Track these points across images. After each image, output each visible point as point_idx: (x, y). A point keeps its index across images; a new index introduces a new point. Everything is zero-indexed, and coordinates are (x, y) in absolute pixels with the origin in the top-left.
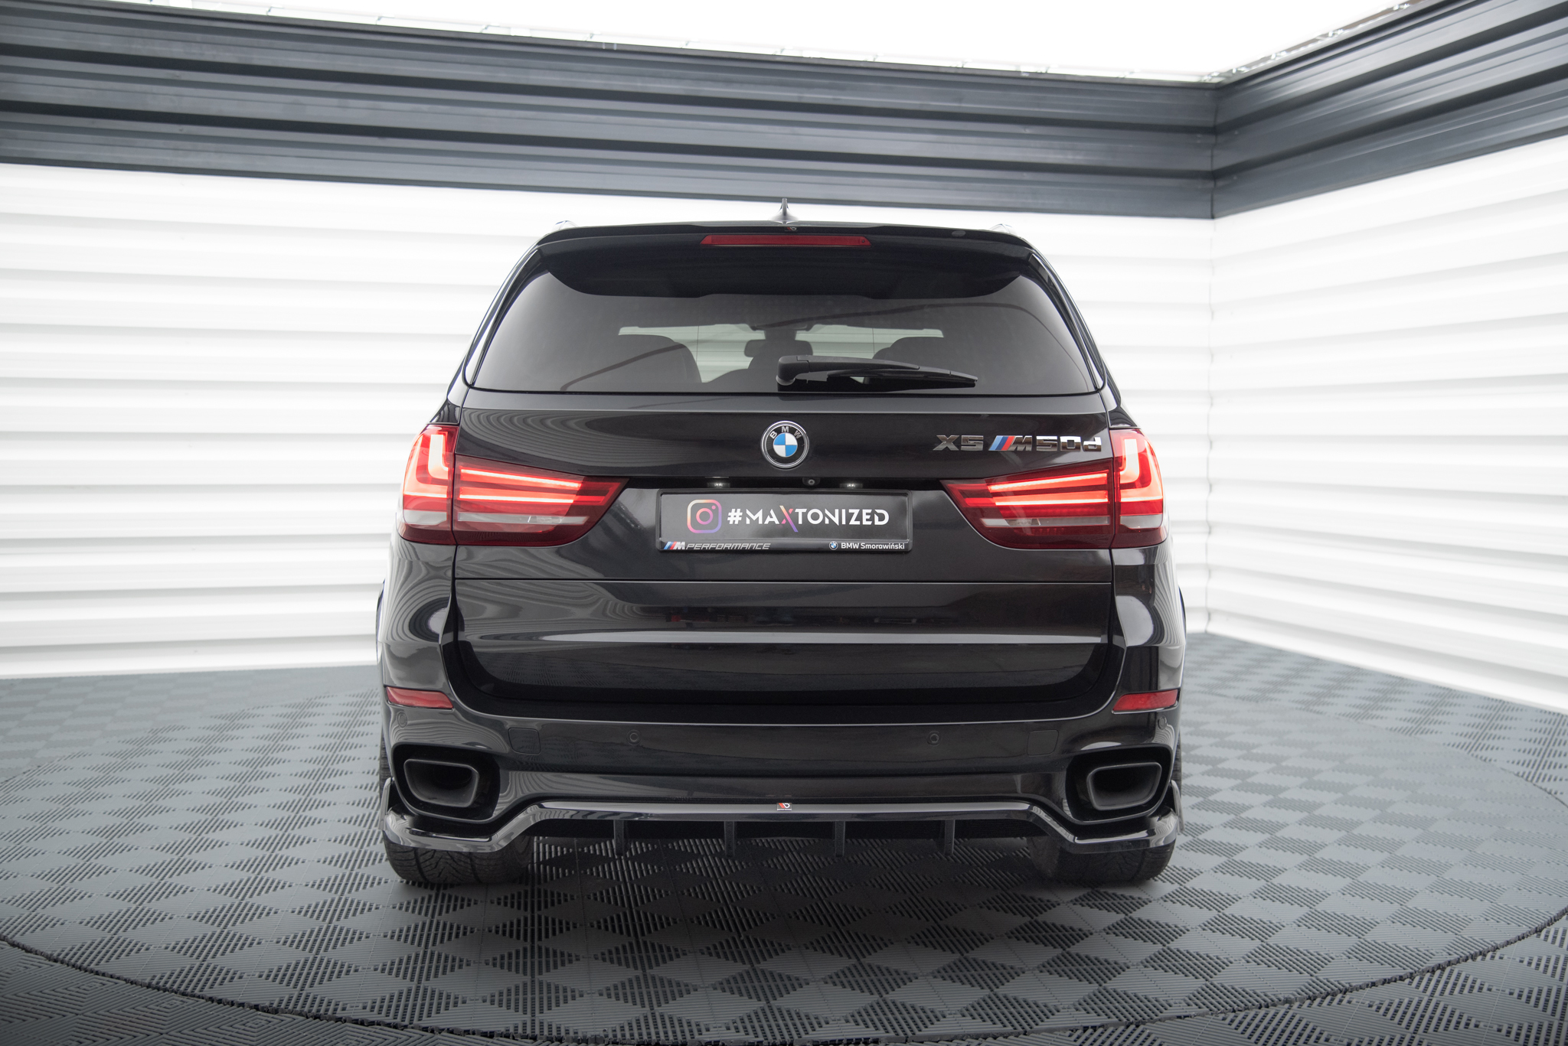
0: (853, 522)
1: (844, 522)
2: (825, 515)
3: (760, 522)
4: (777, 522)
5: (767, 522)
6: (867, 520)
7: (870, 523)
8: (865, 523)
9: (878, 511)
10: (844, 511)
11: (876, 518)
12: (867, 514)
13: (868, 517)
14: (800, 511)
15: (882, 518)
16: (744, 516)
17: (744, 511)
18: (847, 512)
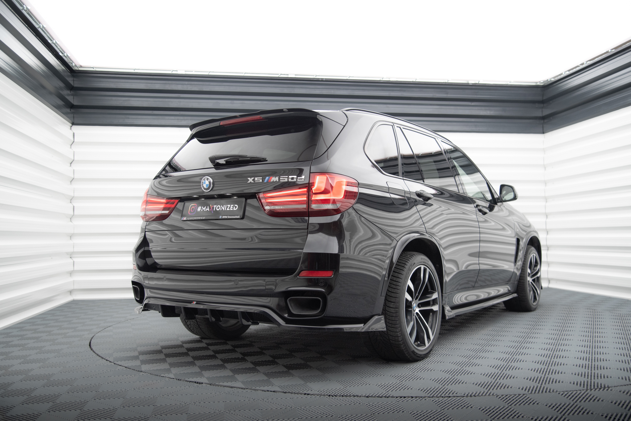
0: (228, 209)
1: (225, 210)
2: (221, 207)
3: (205, 210)
4: (209, 210)
5: (206, 210)
6: (232, 208)
7: (232, 209)
8: (231, 209)
9: (235, 205)
10: (226, 206)
11: (234, 207)
12: (232, 206)
13: (232, 207)
14: (215, 206)
15: (236, 207)
16: (202, 208)
17: (201, 207)
18: (227, 206)
